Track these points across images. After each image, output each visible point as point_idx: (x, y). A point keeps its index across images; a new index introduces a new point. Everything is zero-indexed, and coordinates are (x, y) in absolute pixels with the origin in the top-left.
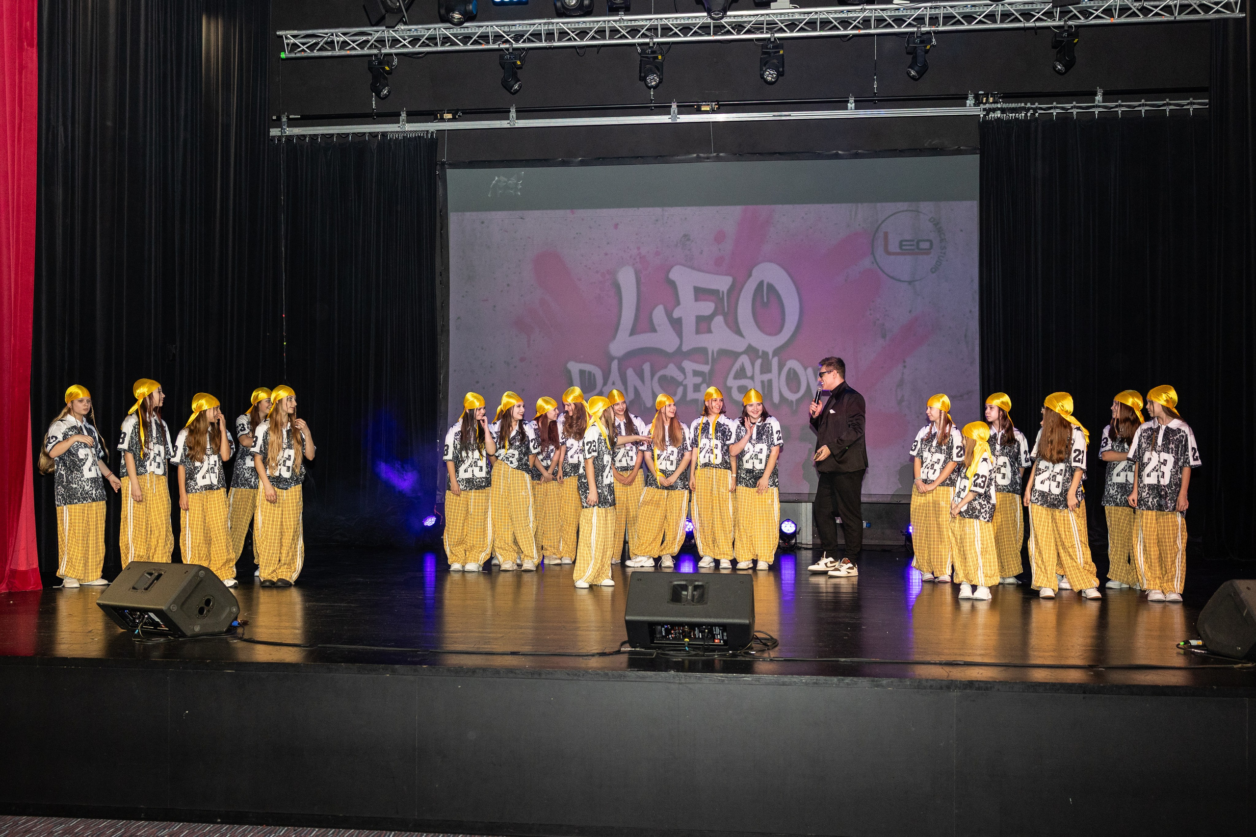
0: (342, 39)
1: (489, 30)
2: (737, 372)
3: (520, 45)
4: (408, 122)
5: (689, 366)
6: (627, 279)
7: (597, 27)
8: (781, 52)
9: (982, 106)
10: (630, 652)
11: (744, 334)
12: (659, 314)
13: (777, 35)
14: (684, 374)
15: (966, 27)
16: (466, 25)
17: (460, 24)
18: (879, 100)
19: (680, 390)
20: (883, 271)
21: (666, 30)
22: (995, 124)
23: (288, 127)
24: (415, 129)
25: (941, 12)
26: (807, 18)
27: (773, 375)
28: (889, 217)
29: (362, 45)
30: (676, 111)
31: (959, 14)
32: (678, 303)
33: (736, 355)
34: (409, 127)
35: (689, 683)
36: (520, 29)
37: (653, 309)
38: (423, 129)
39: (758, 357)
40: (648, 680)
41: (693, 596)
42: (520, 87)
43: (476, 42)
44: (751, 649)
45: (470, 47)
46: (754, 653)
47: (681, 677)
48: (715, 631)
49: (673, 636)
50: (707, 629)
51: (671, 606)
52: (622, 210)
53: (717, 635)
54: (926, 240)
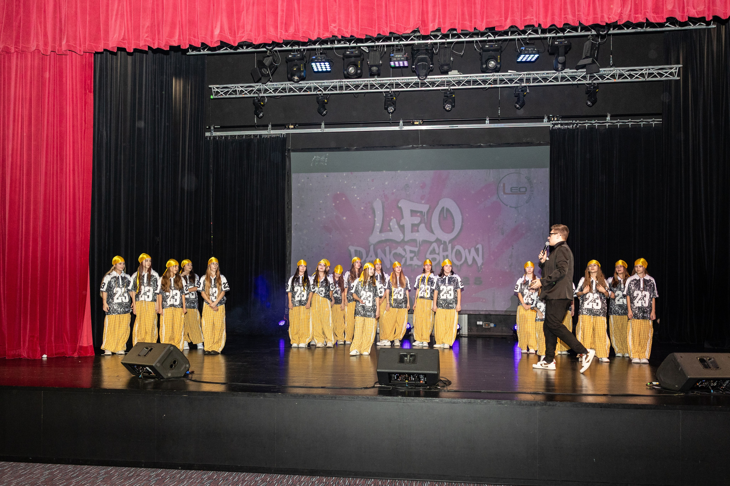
0: (240, 89)
1: (312, 85)
2: (431, 251)
3: (327, 92)
4: (271, 129)
5: (408, 248)
6: (378, 205)
7: (364, 83)
8: (454, 96)
9: (551, 122)
10: (379, 387)
11: (435, 232)
12: (393, 224)
13: (451, 88)
14: (406, 252)
15: (544, 83)
16: (300, 82)
17: (297, 82)
18: (500, 119)
19: (403, 260)
20: (502, 202)
21: (398, 85)
22: (558, 131)
23: (214, 132)
24: (274, 133)
25: (531, 76)
26: (466, 79)
28: (505, 176)
29: (250, 92)
30: (402, 124)
31: (540, 77)
32: (403, 218)
33: (431, 243)
34: (273, 132)
35: (408, 402)
36: (327, 84)
37: (391, 221)
38: (280, 133)
39: (442, 244)
40: (388, 401)
41: (410, 360)
42: (327, 112)
43: (305, 91)
44: (438, 385)
45: (302, 93)
46: (439, 388)
47: (404, 399)
48: (421, 377)
49: (400, 379)
50: (417, 376)
51: (399, 365)
52: (376, 172)
53: (422, 379)
54: (524, 187)
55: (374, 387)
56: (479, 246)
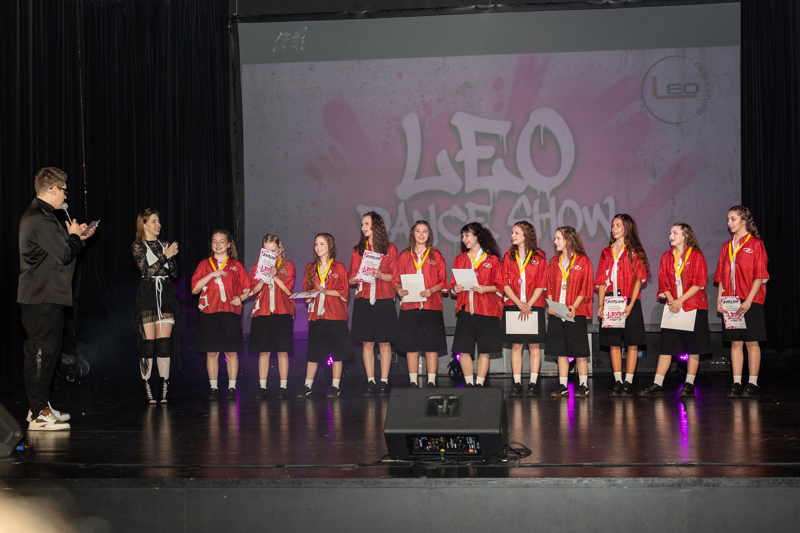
2: (517, 211)
5: (471, 207)
6: (411, 125)
10: (390, 463)
11: (523, 175)
12: (442, 158)
20: (652, 114)
27: (551, 214)
28: (657, 63)
32: (460, 147)
33: (516, 196)
35: (439, 488)
37: (437, 154)
39: (537, 197)
40: (400, 486)
41: (448, 409)
44: (505, 457)
46: (506, 461)
47: (432, 483)
48: (469, 441)
49: (430, 447)
50: (462, 440)
51: (427, 419)
52: (405, 59)
53: (471, 445)
54: (692, 84)
55: (379, 463)
56: (610, 200)
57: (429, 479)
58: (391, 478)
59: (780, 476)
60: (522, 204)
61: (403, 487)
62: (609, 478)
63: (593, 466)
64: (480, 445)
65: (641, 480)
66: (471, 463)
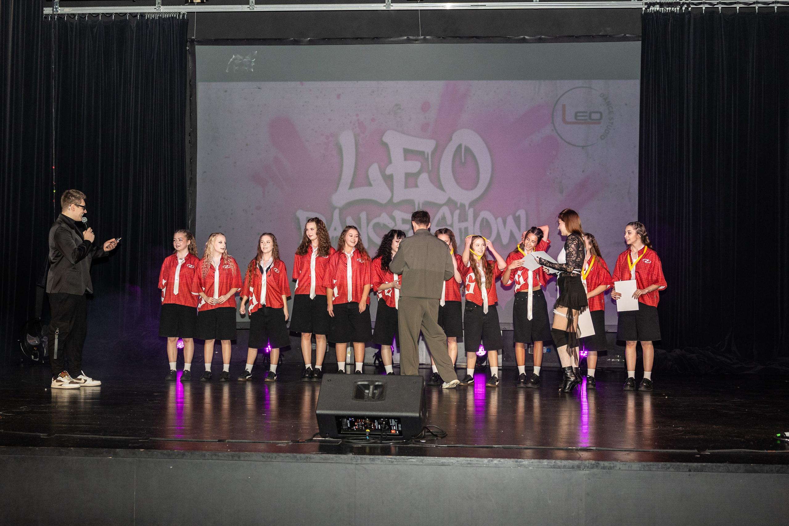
2: (439, 220)
4: (163, 5)
5: (398, 215)
6: (347, 141)
9: (645, 1)
10: (320, 441)
11: (445, 188)
12: (374, 171)
20: (561, 138)
22: (654, 15)
23: (60, 6)
24: (169, 11)
27: (469, 224)
28: (566, 93)
30: (390, 0)
32: (390, 162)
33: (439, 206)
34: (164, 9)
35: (364, 464)
37: (369, 167)
38: (176, 11)
39: (457, 208)
41: (374, 394)
44: (423, 438)
46: (424, 441)
47: (358, 459)
48: (392, 423)
49: (356, 427)
50: (385, 421)
51: (354, 401)
52: (344, 82)
53: (393, 426)
54: (597, 112)
55: (311, 440)
56: (521, 213)
57: (355, 456)
58: (322, 454)
59: (669, 461)
60: (444, 214)
61: (332, 463)
62: (516, 459)
63: (502, 448)
64: (401, 427)
65: (545, 462)
66: (393, 442)
